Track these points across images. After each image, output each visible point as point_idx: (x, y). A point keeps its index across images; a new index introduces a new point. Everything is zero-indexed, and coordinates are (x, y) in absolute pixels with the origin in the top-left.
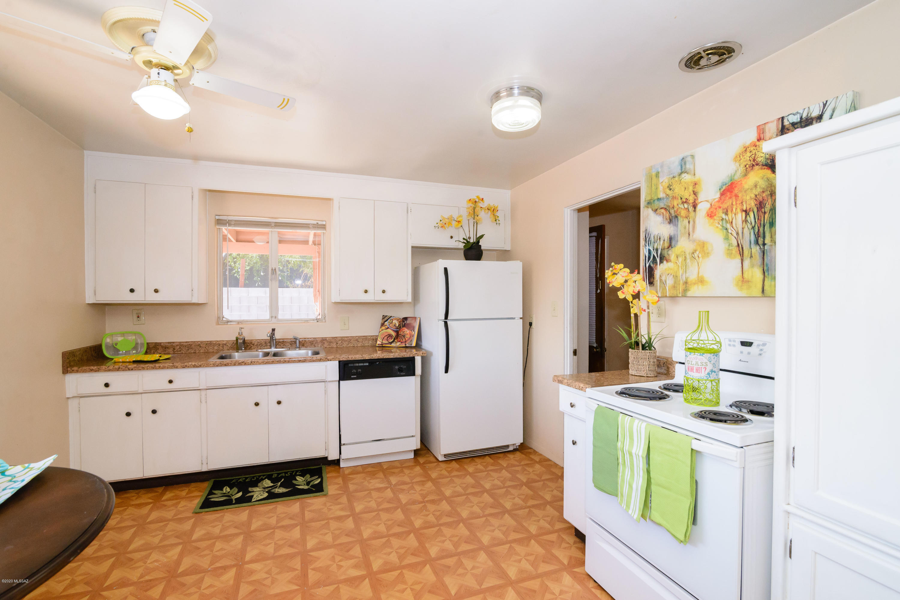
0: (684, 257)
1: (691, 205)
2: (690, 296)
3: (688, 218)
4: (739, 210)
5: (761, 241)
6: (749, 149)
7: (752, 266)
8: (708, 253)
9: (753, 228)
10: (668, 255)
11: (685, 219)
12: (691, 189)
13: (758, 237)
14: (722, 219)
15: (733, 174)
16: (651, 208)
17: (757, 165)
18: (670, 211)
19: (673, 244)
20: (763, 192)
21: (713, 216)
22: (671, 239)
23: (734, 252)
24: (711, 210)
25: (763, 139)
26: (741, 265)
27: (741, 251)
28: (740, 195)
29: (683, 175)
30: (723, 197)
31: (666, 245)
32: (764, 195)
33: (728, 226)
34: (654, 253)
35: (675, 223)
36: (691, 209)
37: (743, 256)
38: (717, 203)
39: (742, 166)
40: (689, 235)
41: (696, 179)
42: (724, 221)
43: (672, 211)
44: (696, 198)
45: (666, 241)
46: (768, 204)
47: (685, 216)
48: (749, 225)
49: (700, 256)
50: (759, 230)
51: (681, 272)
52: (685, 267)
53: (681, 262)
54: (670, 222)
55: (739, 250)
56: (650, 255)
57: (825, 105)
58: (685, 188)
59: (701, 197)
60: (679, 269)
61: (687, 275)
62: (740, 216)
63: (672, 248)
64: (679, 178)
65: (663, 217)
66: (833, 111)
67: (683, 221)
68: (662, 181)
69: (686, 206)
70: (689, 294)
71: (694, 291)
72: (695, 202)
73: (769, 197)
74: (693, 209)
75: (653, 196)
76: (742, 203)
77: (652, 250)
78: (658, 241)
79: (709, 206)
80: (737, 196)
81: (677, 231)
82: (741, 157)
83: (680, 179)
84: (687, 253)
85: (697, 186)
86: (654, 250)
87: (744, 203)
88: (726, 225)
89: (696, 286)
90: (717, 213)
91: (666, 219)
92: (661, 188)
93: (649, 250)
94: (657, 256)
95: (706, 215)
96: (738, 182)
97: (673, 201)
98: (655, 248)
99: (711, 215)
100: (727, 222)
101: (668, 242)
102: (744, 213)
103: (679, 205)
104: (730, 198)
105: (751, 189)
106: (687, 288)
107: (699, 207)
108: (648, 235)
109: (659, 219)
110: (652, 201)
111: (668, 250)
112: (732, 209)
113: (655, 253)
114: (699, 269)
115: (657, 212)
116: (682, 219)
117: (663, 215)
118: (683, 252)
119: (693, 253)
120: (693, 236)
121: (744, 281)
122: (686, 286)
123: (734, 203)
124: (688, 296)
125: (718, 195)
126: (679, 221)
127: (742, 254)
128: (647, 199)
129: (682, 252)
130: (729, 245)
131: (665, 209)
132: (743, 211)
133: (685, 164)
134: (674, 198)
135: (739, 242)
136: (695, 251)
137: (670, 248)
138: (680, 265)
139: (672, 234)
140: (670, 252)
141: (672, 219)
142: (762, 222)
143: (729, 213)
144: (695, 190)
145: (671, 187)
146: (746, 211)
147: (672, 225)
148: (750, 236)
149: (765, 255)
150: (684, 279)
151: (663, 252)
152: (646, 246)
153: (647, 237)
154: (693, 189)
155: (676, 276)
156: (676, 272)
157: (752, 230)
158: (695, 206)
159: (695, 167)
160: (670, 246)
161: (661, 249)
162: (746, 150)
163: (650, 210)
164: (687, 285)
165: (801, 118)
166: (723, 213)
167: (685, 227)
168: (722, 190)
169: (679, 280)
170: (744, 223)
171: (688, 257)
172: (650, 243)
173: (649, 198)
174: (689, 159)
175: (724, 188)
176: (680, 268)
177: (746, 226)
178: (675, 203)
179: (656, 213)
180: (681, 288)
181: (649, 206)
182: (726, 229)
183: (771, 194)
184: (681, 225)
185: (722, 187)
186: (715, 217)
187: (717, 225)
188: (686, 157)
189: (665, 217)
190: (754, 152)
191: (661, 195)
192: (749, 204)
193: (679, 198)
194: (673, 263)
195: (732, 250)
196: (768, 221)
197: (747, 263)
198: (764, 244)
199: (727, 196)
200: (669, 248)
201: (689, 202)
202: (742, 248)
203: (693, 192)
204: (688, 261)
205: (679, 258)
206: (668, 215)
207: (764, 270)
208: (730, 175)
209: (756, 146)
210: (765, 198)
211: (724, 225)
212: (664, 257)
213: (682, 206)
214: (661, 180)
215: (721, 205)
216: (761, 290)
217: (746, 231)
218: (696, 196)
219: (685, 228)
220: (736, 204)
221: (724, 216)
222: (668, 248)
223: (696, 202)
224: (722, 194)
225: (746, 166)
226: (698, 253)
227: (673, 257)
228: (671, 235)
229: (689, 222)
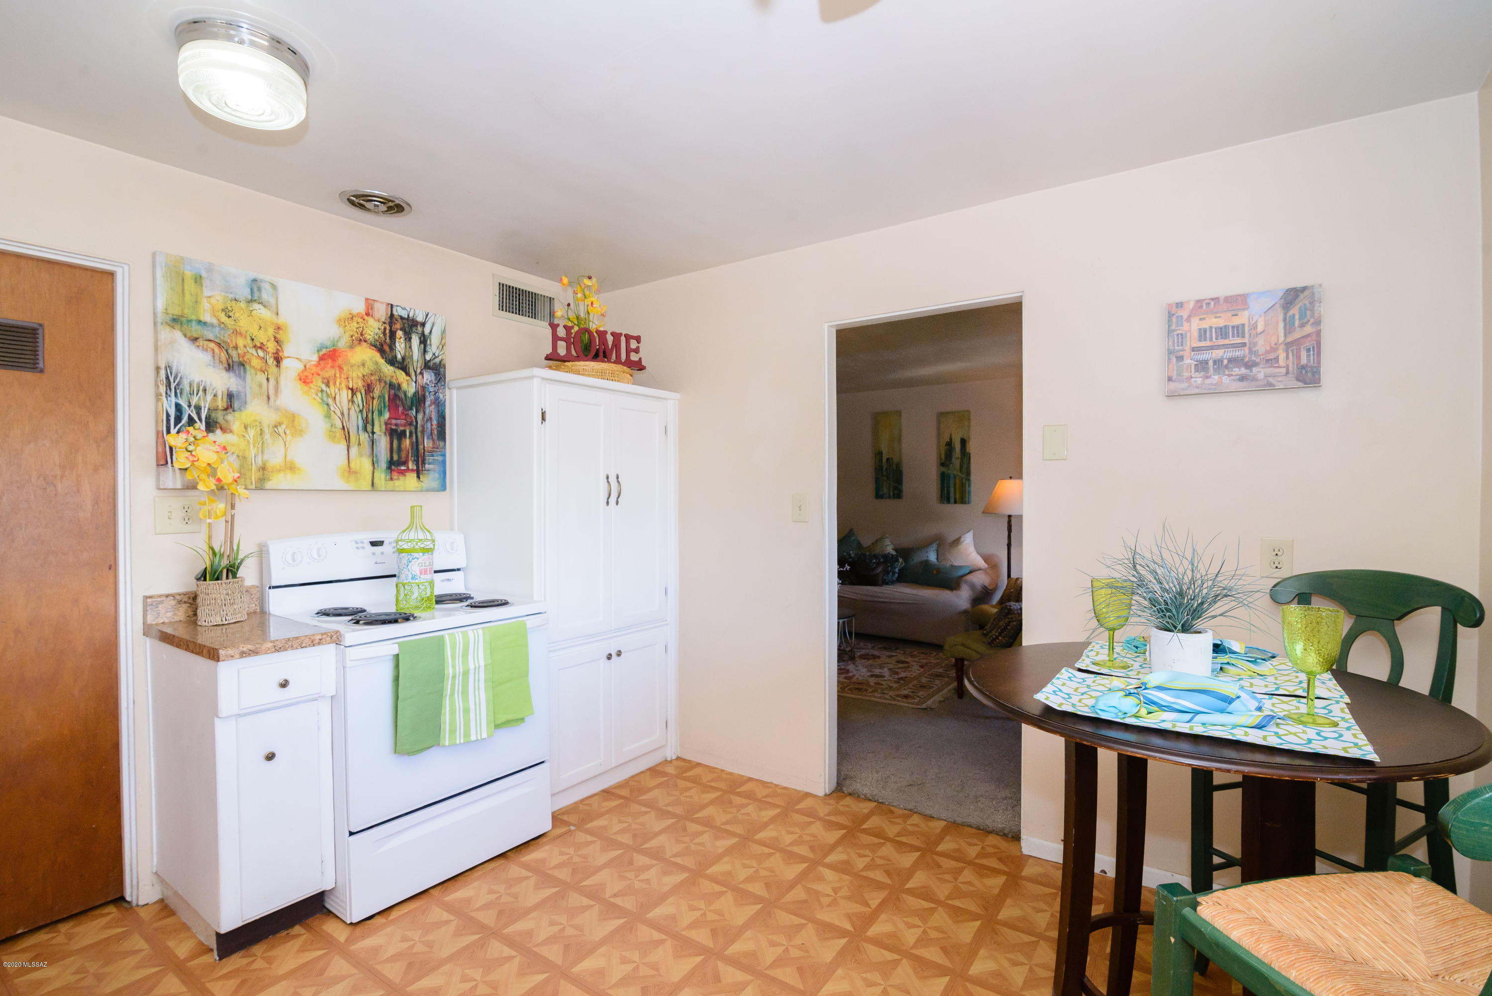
0: (259, 429)
1: (270, 355)
2: (269, 488)
3: (266, 373)
4: (343, 385)
5: (369, 428)
6: (357, 318)
7: (361, 455)
8: (301, 431)
9: (361, 411)
10: (227, 421)
11: (259, 373)
12: (271, 331)
13: (367, 423)
14: (322, 391)
15: (336, 339)
16: (181, 331)
17: (365, 341)
18: (230, 351)
19: (236, 405)
20: (372, 374)
21: (308, 383)
22: (230, 396)
23: (338, 435)
24: (305, 374)
25: (372, 316)
26: (347, 453)
27: (347, 435)
28: (345, 368)
29: (256, 306)
30: (322, 363)
31: (221, 403)
32: (373, 378)
33: (330, 401)
34: (187, 412)
35: (240, 373)
36: (271, 361)
37: (349, 442)
38: (315, 368)
39: (347, 334)
40: (269, 398)
41: (281, 320)
42: (324, 394)
43: (234, 354)
44: (279, 348)
45: (220, 397)
46: (377, 390)
47: (259, 367)
48: (356, 407)
49: (288, 432)
50: (367, 416)
51: (253, 451)
52: (261, 444)
53: (254, 437)
54: (229, 369)
55: (345, 435)
56: (181, 414)
57: (427, 315)
58: (261, 327)
59: (288, 350)
60: (249, 447)
61: (266, 457)
62: (345, 395)
63: (234, 411)
64: (248, 306)
65: (214, 356)
66: (433, 325)
67: (256, 374)
68: (209, 295)
69: (261, 353)
70: (269, 485)
71: (277, 481)
72: (277, 353)
73: (378, 383)
74: (275, 363)
75: (186, 311)
76: (347, 378)
77: (184, 405)
78: (201, 393)
79: (301, 367)
80: (341, 368)
81: (245, 387)
82: (347, 324)
83: (251, 309)
84: (265, 425)
85: (281, 332)
86: (189, 406)
87: (350, 379)
88: (327, 399)
89: (282, 474)
90: (314, 380)
91: (221, 362)
92: (205, 305)
93: (178, 407)
94: (200, 419)
95: (298, 378)
96: (343, 351)
97: (236, 337)
98: (193, 404)
99: (305, 380)
100: (328, 395)
101: (225, 400)
102: (350, 392)
103: (248, 349)
104: (333, 367)
105: (358, 366)
106: (265, 476)
107: (285, 363)
108: (176, 378)
109: (206, 357)
110: (184, 319)
111: (225, 412)
112: (336, 383)
113: (194, 412)
114: (286, 450)
115: (197, 344)
116: (253, 371)
117: (214, 353)
118: (257, 421)
119: (276, 426)
120: (275, 401)
121: (350, 471)
122: (263, 474)
123: (338, 375)
124: (266, 488)
125: (315, 358)
126: (248, 373)
127: (348, 439)
128: (170, 311)
129: (255, 421)
130: (332, 426)
131: (219, 345)
132: (349, 388)
133: (259, 289)
134: (237, 333)
135: (345, 425)
136: (280, 424)
137: (230, 410)
138: (251, 441)
139: (234, 389)
140: (230, 417)
141: (236, 366)
142: (371, 408)
143: (331, 384)
144: (278, 336)
145: (230, 314)
146: (352, 390)
147: (232, 374)
148: (358, 420)
149: (374, 444)
150: (260, 463)
151: (213, 415)
152: (170, 396)
153: (172, 380)
154: (274, 334)
155: (244, 458)
156: (245, 451)
157: (360, 414)
158: (278, 360)
159: (279, 304)
160: (229, 407)
161: (209, 409)
162: (352, 318)
163: (178, 335)
164: (265, 472)
165: (408, 316)
166: (323, 383)
167: (261, 384)
168: (321, 353)
169: (250, 464)
170: (350, 403)
171: (266, 430)
172: (181, 393)
173: (177, 311)
174: (266, 287)
175: (324, 351)
176: (252, 446)
177: (353, 408)
178: (241, 342)
179: (194, 343)
180: (254, 476)
181: (177, 326)
182: (328, 405)
183: (379, 380)
184: (252, 380)
185: (321, 350)
186: (311, 385)
187: (315, 397)
188: (262, 281)
189: (217, 357)
190: (362, 325)
191: (207, 318)
192: (356, 383)
193: (249, 338)
194: (238, 435)
195: (335, 432)
196: (377, 408)
197: (354, 450)
198: (373, 433)
199: (328, 363)
200: (228, 411)
201: (267, 350)
202: (349, 433)
203: (275, 338)
204: (267, 436)
205: (249, 428)
206: (224, 356)
207: (373, 461)
208: (332, 338)
209: (364, 320)
210: (374, 382)
211: (325, 399)
212: (216, 422)
213: (253, 351)
214: (207, 292)
215: (320, 372)
216: (371, 483)
217: (352, 412)
218: (280, 346)
219: (260, 386)
220: (340, 377)
221: (324, 387)
222: (226, 409)
223: (281, 354)
224: (322, 358)
225: (352, 337)
226: (285, 427)
227: (236, 426)
228: (231, 389)
229: (268, 379)
